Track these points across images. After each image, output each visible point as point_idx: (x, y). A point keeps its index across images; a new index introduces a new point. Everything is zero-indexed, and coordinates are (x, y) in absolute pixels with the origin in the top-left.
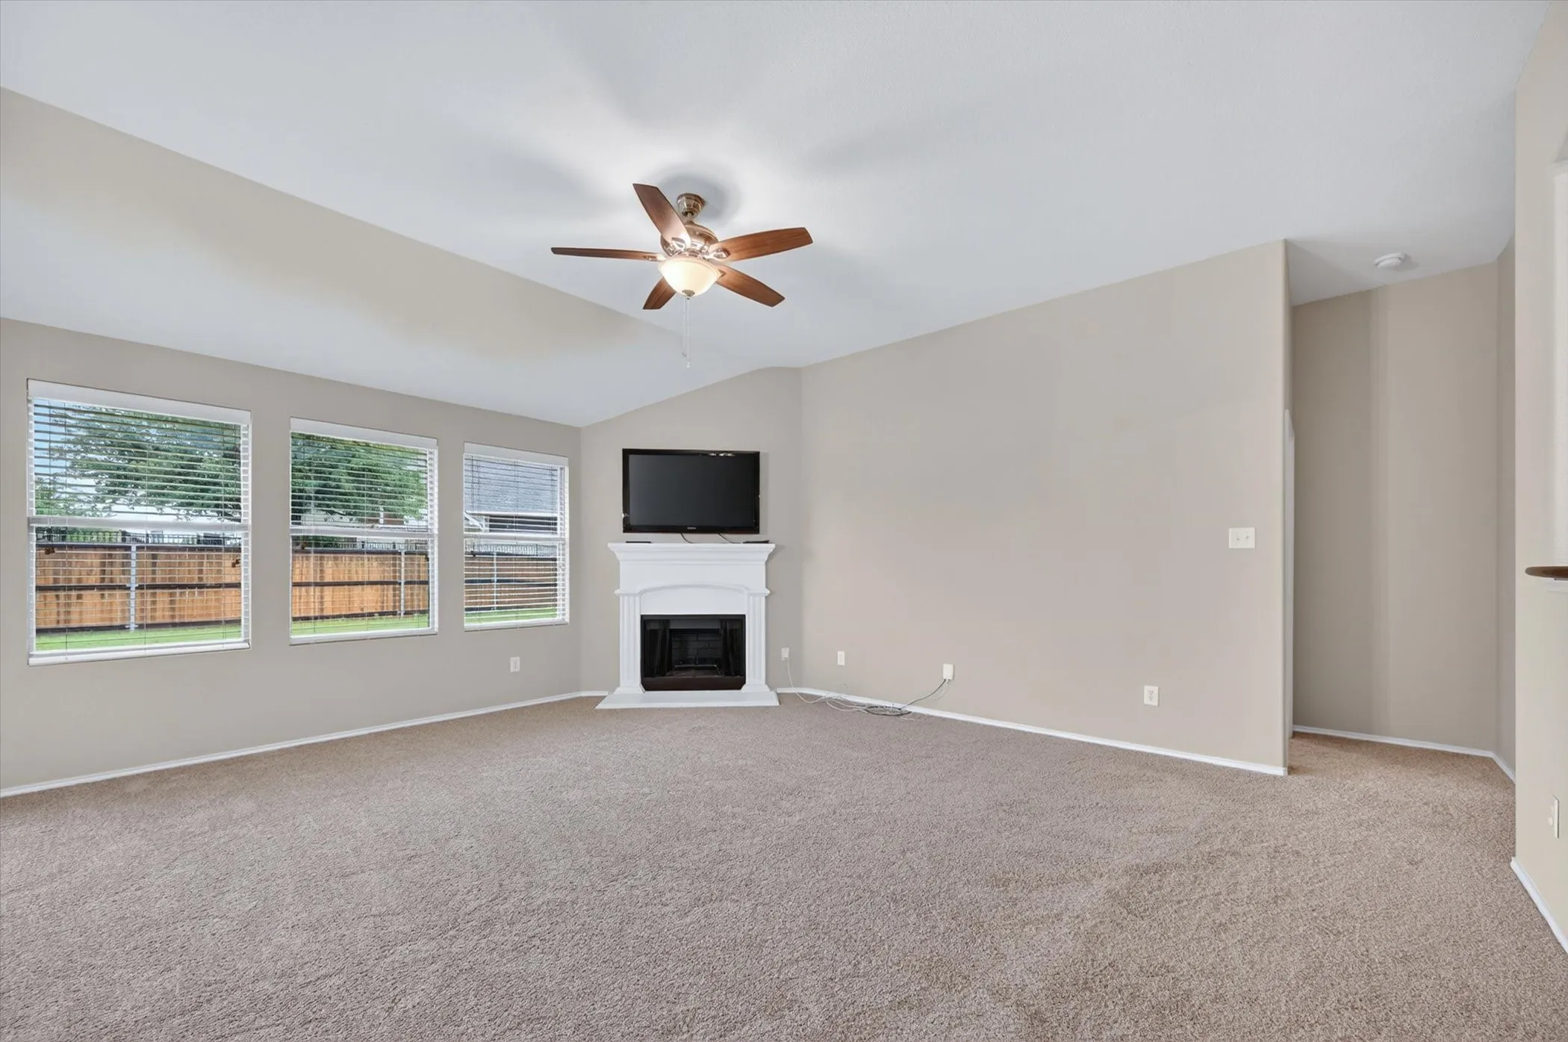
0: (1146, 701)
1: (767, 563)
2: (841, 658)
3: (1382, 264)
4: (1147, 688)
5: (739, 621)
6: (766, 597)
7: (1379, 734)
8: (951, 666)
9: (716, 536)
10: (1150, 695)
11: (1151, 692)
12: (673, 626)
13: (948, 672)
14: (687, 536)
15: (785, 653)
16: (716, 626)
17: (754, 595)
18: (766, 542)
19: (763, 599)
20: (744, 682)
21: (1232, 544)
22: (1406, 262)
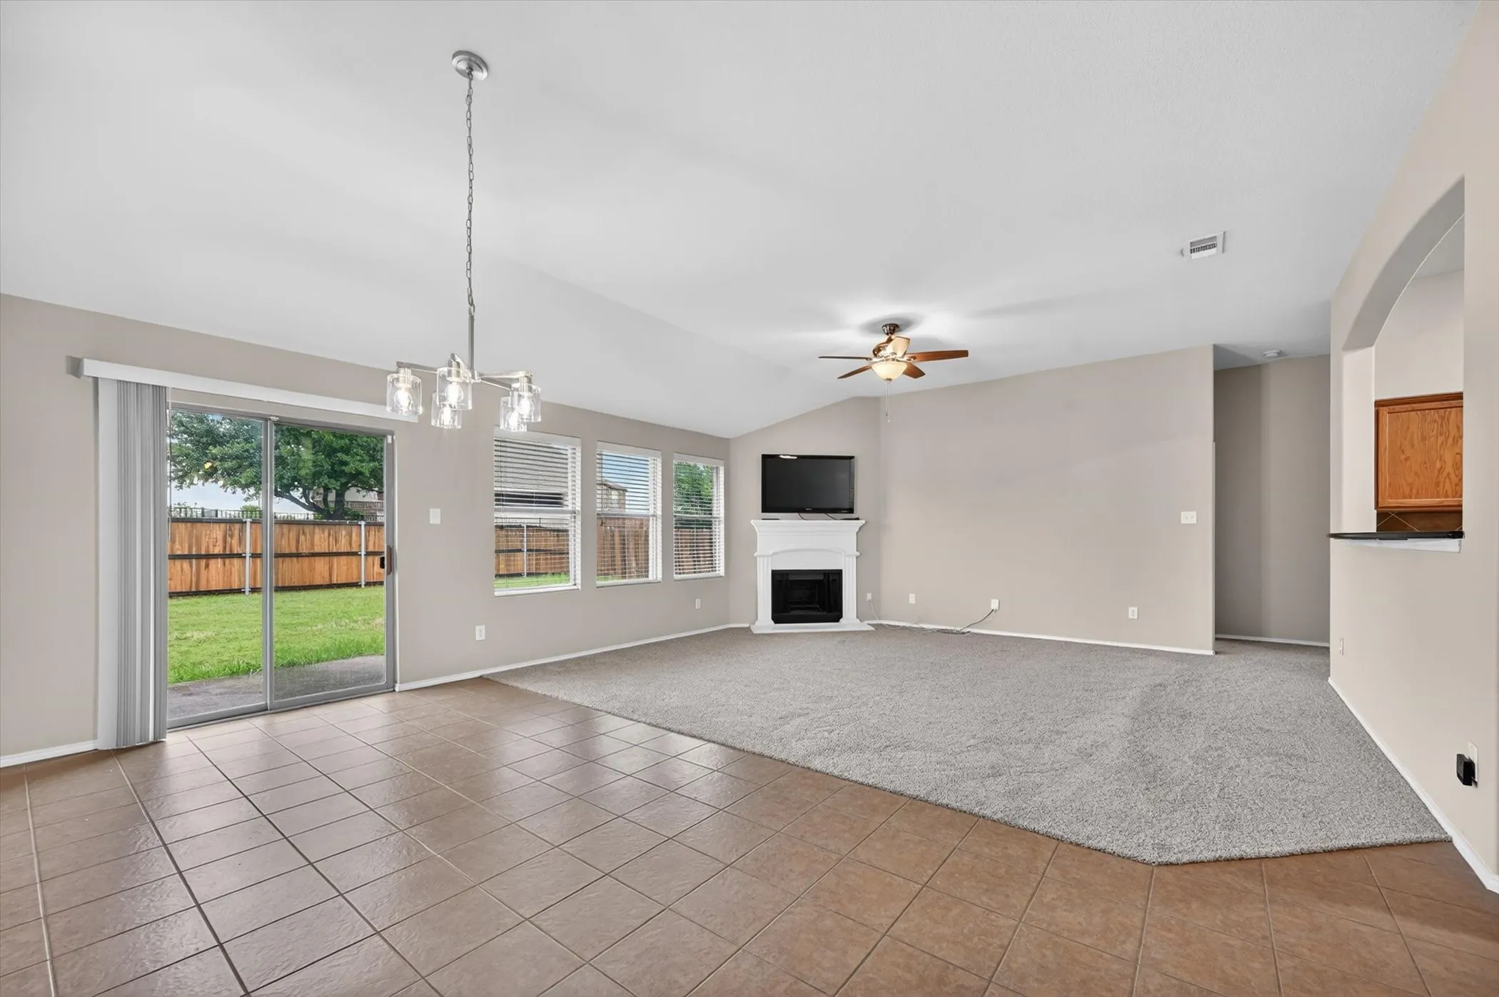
0: (1130, 617)
1: (857, 533)
2: (912, 599)
3: (1267, 356)
4: (1131, 609)
5: (839, 573)
6: (857, 557)
7: (1265, 636)
8: (997, 601)
9: (824, 515)
10: (1133, 612)
11: (1133, 611)
12: (792, 578)
13: (994, 604)
14: (803, 515)
15: (869, 596)
16: (821, 578)
17: (849, 556)
18: (858, 519)
19: (855, 558)
20: (841, 617)
21: (1183, 521)
22: (1280, 354)
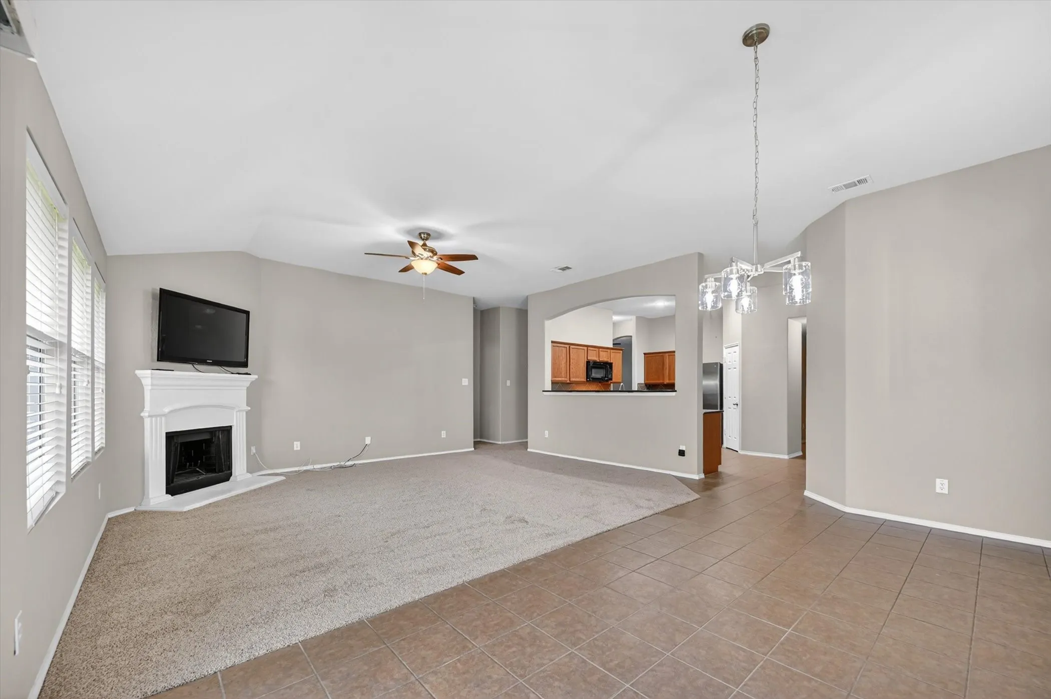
0: (443, 436)
1: (248, 388)
2: (297, 446)
5: (227, 431)
6: (247, 413)
8: (370, 437)
11: (444, 433)
13: (368, 440)
15: (254, 450)
17: (240, 411)
18: (252, 373)
20: (231, 474)
21: (463, 384)
